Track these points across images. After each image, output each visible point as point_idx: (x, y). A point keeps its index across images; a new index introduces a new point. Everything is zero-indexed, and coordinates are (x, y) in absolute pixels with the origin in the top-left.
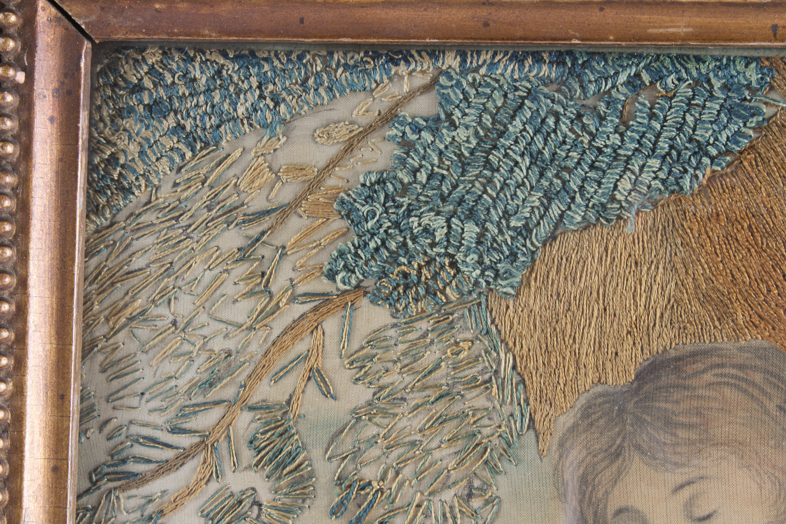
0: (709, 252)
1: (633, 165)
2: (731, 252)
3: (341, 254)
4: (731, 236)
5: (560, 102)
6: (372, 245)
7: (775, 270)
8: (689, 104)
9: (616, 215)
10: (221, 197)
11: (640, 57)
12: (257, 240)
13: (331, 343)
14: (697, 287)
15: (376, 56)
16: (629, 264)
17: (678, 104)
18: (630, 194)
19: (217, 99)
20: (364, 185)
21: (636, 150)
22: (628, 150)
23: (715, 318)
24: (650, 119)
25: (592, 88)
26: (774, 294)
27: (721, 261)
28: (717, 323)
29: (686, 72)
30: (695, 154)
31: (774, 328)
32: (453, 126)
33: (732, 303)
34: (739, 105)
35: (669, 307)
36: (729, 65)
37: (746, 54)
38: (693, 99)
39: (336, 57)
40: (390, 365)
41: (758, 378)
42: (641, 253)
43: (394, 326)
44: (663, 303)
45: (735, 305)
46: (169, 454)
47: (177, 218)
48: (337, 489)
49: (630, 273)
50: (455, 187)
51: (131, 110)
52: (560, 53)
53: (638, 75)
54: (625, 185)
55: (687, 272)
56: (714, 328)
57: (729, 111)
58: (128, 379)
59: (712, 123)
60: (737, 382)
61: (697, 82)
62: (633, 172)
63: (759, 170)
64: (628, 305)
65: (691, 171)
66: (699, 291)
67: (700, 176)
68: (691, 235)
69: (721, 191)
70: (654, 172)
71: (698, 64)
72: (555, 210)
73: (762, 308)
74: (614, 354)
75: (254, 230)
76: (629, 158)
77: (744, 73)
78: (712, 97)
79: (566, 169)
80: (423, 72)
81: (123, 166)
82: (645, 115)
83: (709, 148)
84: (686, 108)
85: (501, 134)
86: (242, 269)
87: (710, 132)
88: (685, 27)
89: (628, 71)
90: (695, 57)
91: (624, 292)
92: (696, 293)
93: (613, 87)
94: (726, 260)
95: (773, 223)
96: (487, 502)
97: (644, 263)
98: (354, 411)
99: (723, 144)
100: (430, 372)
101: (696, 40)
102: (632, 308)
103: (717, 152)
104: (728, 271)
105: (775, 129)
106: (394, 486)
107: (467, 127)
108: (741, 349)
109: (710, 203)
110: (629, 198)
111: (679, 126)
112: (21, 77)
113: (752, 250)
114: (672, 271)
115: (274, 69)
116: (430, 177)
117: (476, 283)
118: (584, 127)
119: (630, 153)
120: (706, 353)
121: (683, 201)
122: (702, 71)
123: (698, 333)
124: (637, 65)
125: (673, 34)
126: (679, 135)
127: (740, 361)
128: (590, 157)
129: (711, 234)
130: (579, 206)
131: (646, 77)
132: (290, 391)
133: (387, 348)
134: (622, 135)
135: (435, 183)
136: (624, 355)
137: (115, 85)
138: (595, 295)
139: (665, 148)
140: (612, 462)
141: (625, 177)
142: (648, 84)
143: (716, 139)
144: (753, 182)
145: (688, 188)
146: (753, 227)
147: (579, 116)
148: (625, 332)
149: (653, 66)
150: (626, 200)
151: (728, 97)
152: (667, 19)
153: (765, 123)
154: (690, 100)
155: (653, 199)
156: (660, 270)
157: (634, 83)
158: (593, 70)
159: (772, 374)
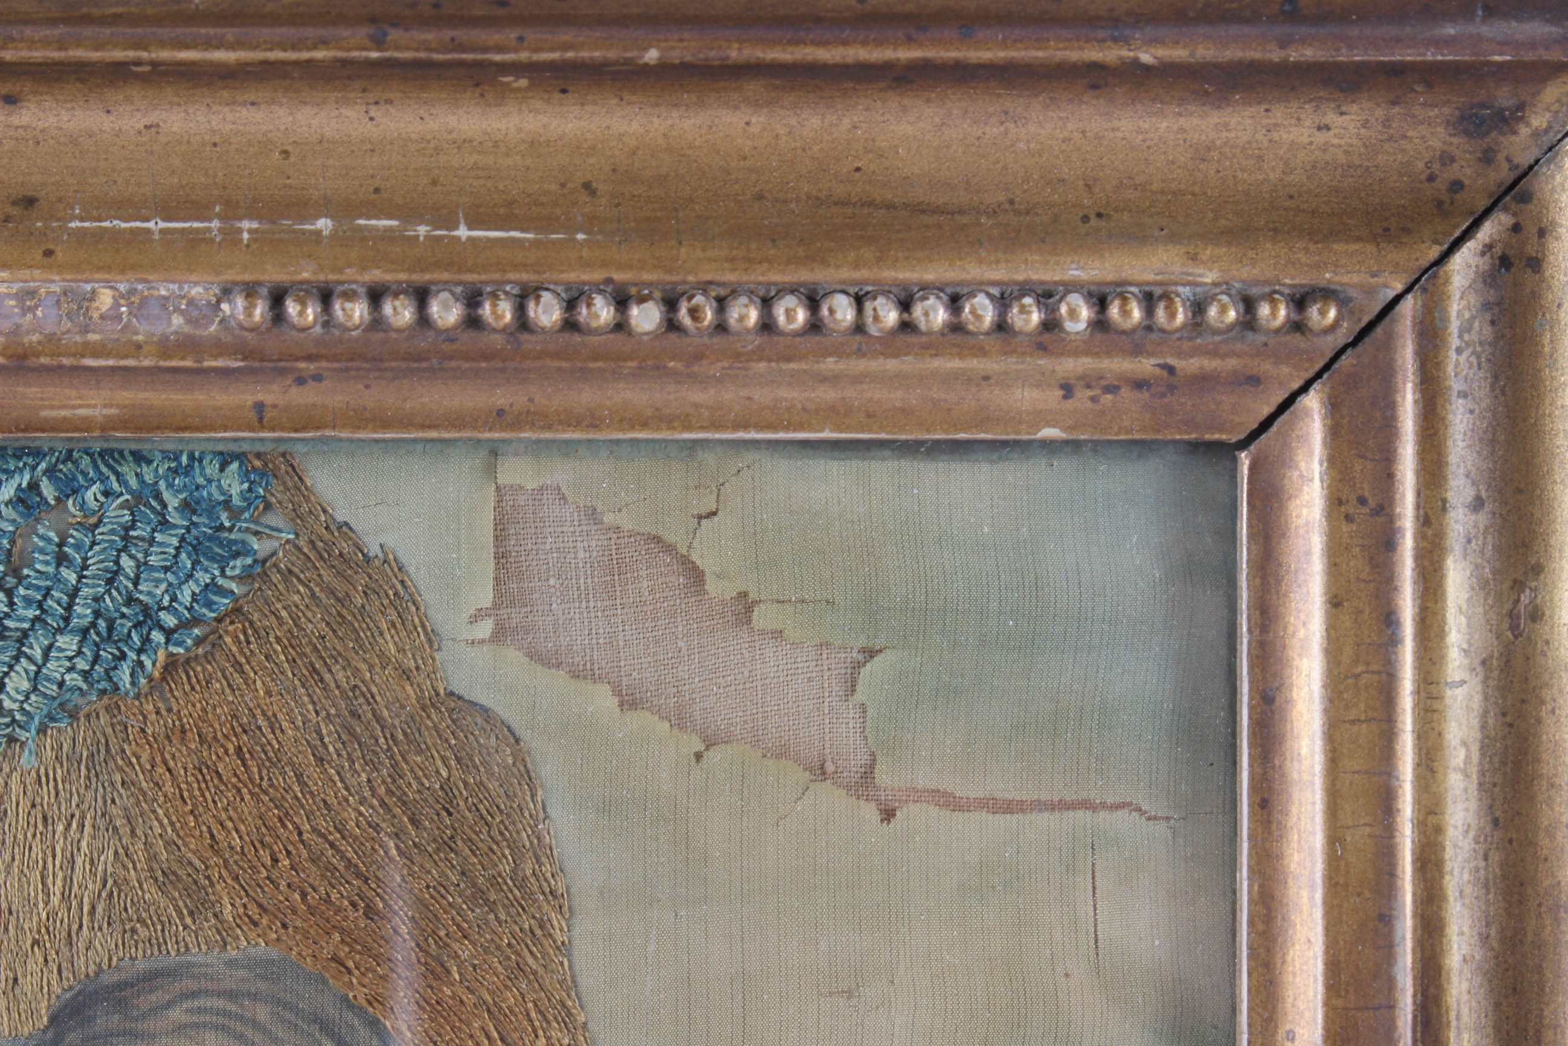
0: (170, 795)
1: (31, 648)
2: (207, 794)
4: (208, 767)
7: (284, 826)
8: (126, 538)
9: (4, 736)
11: (38, 454)
14: (152, 857)
16: (32, 822)
17: (106, 537)
18: (27, 698)
21: (36, 620)
22: (21, 620)
23: (185, 912)
24: (59, 565)
26: (284, 866)
27: (192, 812)
28: (188, 921)
29: (118, 480)
30: (138, 625)
31: (285, 926)
33: (212, 884)
34: (210, 538)
35: (104, 894)
36: (192, 467)
37: (220, 447)
38: (133, 527)
41: (262, 1013)
42: (53, 800)
44: (93, 887)
45: (218, 887)
49: (34, 836)
53: (34, 486)
54: (19, 682)
55: (133, 832)
56: (184, 929)
57: (194, 547)
59: (166, 569)
60: (226, 1022)
61: (138, 497)
62: (30, 659)
63: (251, 651)
64: (32, 894)
65: (132, 655)
66: (155, 866)
67: (148, 664)
68: (137, 767)
69: (187, 688)
70: (70, 659)
71: (140, 466)
73: (263, 892)
74: (11, 982)
76: (25, 634)
77: (219, 480)
78: (164, 523)
82: (48, 558)
83: (162, 615)
84: (120, 544)
87: (163, 586)
88: (105, 406)
89: (17, 478)
90: (133, 453)
91: (26, 870)
92: (151, 870)
94: (201, 809)
95: (279, 742)
97: (59, 819)
99: (186, 608)
101: (126, 429)
102: (40, 899)
103: (176, 622)
104: (204, 828)
105: (276, 578)
108: (231, 964)
109: (169, 710)
110: (25, 706)
111: (109, 576)
113: (245, 791)
114: (107, 830)
119: (26, 625)
120: (171, 973)
121: (123, 708)
122: (147, 478)
123: (157, 939)
124: (34, 468)
125: (85, 419)
126: (108, 592)
127: (229, 984)
129: (172, 764)
131: (48, 491)
134: (10, 593)
136: (27, 984)
139: (86, 616)
141: (17, 668)
142: (53, 502)
143: (174, 599)
144: (242, 672)
145: (128, 686)
146: (245, 750)
148: (29, 942)
149: (61, 471)
150: (22, 709)
151: (193, 523)
152: (74, 393)
153: (258, 569)
154: (127, 529)
155: (70, 706)
156: (88, 829)
157: (27, 501)
159: (285, 1005)
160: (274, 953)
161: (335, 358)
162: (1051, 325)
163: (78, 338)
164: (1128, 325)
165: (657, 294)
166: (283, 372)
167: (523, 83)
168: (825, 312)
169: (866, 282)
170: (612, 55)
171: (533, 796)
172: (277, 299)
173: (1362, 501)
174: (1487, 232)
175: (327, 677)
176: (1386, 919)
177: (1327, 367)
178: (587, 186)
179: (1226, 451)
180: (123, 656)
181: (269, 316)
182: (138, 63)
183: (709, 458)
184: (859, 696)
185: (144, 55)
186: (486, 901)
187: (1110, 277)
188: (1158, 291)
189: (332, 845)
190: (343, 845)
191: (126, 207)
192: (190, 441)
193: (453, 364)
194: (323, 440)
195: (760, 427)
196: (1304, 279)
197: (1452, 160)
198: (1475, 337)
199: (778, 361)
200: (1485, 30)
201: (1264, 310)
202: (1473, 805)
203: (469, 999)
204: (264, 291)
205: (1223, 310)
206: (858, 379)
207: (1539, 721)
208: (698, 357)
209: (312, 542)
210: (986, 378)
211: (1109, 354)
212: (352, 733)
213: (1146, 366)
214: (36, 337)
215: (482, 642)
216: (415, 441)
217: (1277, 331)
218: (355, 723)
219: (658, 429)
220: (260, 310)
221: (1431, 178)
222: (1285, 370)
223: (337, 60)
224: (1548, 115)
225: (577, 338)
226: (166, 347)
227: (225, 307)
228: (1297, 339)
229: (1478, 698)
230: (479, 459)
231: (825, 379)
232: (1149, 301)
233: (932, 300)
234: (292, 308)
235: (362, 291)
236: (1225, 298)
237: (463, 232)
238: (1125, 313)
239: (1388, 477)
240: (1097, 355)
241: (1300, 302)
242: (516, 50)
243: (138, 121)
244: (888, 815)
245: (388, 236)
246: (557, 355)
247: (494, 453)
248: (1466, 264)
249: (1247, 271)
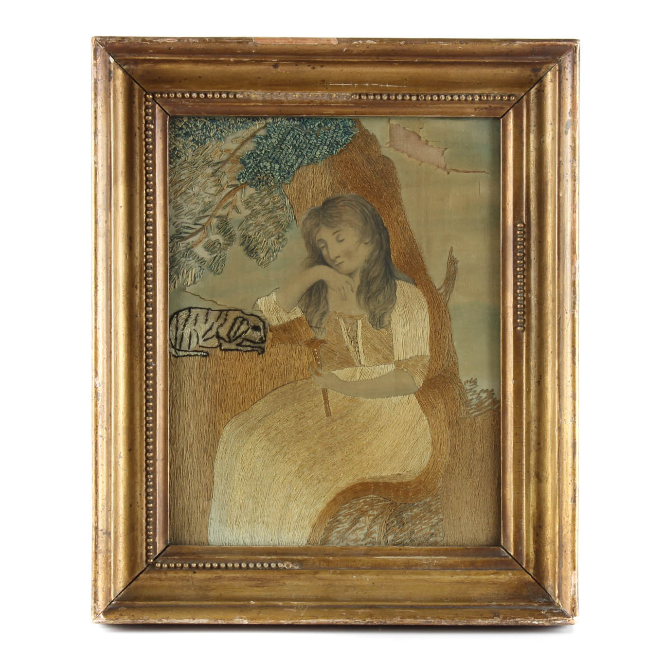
0: (341, 170)
1: (320, 148)
2: (346, 170)
3: (241, 174)
4: (346, 166)
5: (300, 131)
6: (250, 171)
7: (358, 175)
9: (316, 161)
10: (207, 158)
11: (321, 119)
12: (217, 170)
13: (239, 199)
14: (338, 180)
15: (249, 119)
16: (320, 174)
17: (331, 131)
18: (319, 155)
19: (204, 131)
20: (247, 154)
21: (321, 144)
22: (318, 144)
23: (343, 188)
25: (309, 127)
26: (358, 181)
27: (344, 173)
29: (333, 123)
30: (336, 144)
31: (358, 190)
32: (271, 138)
33: (347, 184)
34: (347, 131)
36: (344, 121)
37: (349, 118)
38: (335, 130)
39: (238, 119)
40: (255, 204)
41: (354, 203)
42: (323, 171)
43: (256, 193)
44: (329, 184)
46: (193, 231)
47: (194, 165)
48: (242, 239)
49: (320, 177)
50: (272, 154)
51: (180, 135)
52: (300, 118)
54: (318, 153)
55: (335, 176)
56: (342, 190)
57: (345, 133)
58: (181, 210)
59: (340, 136)
60: (349, 205)
61: (336, 126)
62: (320, 150)
63: (353, 149)
64: (320, 185)
67: (338, 150)
68: (336, 166)
69: (343, 154)
70: (326, 150)
72: (300, 160)
73: (355, 185)
74: (316, 198)
75: (216, 168)
77: (348, 123)
78: (340, 129)
79: (302, 149)
80: (262, 123)
81: (178, 151)
82: (323, 134)
83: (340, 143)
84: (333, 132)
85: (285, 140)
86: (212, 179)
87: (340, 139)
88: (332, 111)
89: (318, 123)
90: (335, 119)
91: (319, 182)
93: (314, 127)
95: (357, 162)
96: (283, 240)
97: (324, 174)
98: (246, 217)
100: (267, 205)
101: (336, 115)
103: (342, 144)
104: (346, 175)
106: (258, 237)
107: (275, 138)
108: (350, 196)
109: (340, 158)
110: (319, 157)
111: (332, 137)
112: (152, 127)
113: (352, 170)
114: (331, 176)
115: (220, 123)
116: (265, 152)
117: (279, 181)
118: (307, 138)
120: (340, 197)
121: (333, 157)
122: (337, 122)
124: (320, 121)
125: (329, 113)
126: (332, 139)
127: (349, 199)
128: (309, 146)
129: (341, 166)
130: (306, 159)
131: (323, 124)
132: (228, 212)
133: (254, 199)
134: (317, 140)
135: (267, 154)
136: (319, 199)
137: (174, 128)
138: (311, 183)
139: (328, 143)
140: (317, 227)
141: (318, 151)
142: (323, 126)
143: (342, 141)
144: (351, 152)
145: (335, 154)
146: (352, 163)
147: (305, 135)
148: (319, 192)
149: (325, 121)
151: (344, 129)
152: (329, 109)
153: (354, 136)
155: (326, 157)
156: (328, 175)
157: (320, 126)
158: (309, 123)
159: (358, 202)
160: (356, 194)
161: (368, 104)
162: (473, 99)
163: (330, 101)
164: (484, 100)
165: (416, 95)
166: (360, 106)
167: (397, 64)
168: (440, 97)
169: (446, 93)
170: (411, 60)
171: (395, 170)
172: (360, 95)
173: (518, 125)
174: (536, 86)
175: (364, 152)
177: (513, 106)
178: (405, 79)
179: (499, 119)
180: (334, 149)
182: (343, 61)
183: (422, 120)
184: (444, 155)
186: (388, 186)
187: (482, 93)
188: (489, 95)
189: (365, 178)
190: (367, 178)
191: (338, 82)
192: (344, 117)
193: (386, 105)
194: (365, 117)
195: (430, 115)
196: (510, 93)
197: (531, 76)
198: (534, 101)
199: (433, 105)
200: (534, 57)
201: (504, 97)
202: (534, 169)
203: (385, 201)
204: (358, 94)
205: (498, 97)
206: (445, 107)
207: (544, 157)
208: (421, 104)
209: (362, 132)
210: (463, 107)
211: (481, 104)
212: (368, 161)
213: (487, 106)
214: (324, 101)
215: (388, 147)
216: (378, 117)
217: (506, 101)
218: (368, 159)
219: (415, 115)
220: (358, 97)
221: (528, 78)
222: (507, 106)
224: (545, 70)
225: (404, 101)
226: (343, 102)
227: (352, 96)
228: (509, 102)
229: (535, 154)
230: (387, 120)
231: (440, 107)
232: (487, 96)
233: (456, 96)
234: (362, 97)
235: (373, 94)
237: (387, 86)
238: (484, 98)
239: (522, 122)
241: (509, 96)
242: (397, 60)
243: (340, 70)
244: (448, 173)
245: (376, 86)
246: (401, 104)
247: (390, 119)
248: (533, 91)
249: (502, 92)
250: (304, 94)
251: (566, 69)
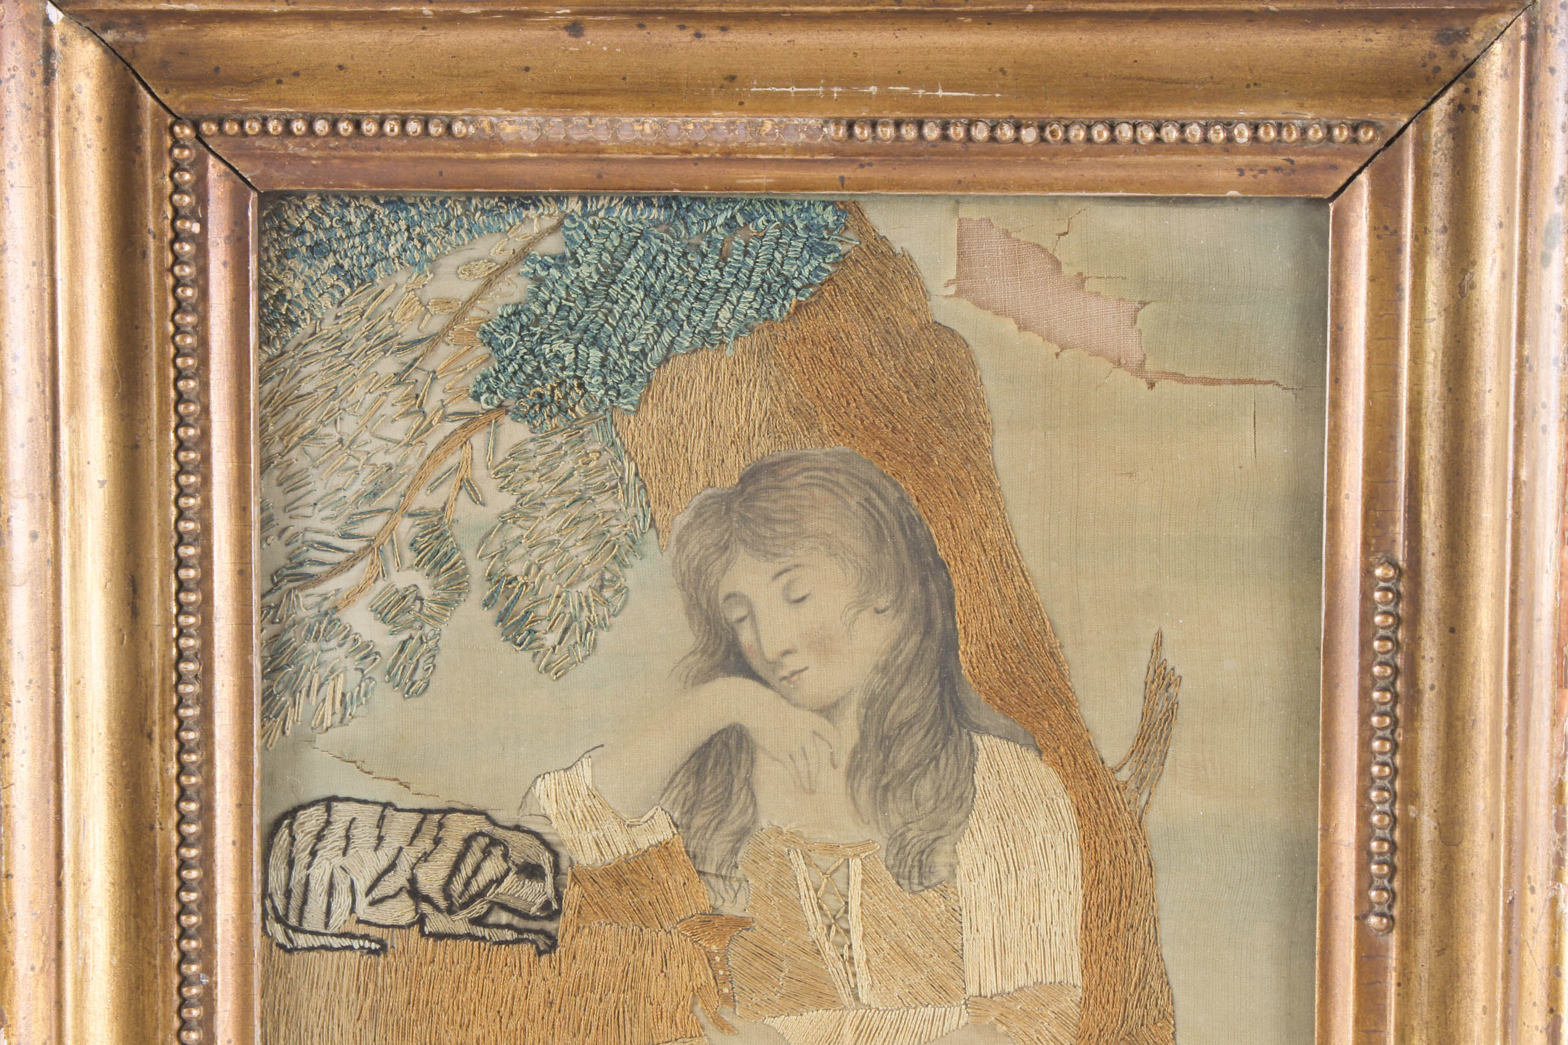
0: (798, 371)
1: (732, 297)
2: (816, 370)
3: (485, 378)
4: (816, 357)
5: (667, 242)
6: (510, 369)
7: (853, 387)
8: (777, 243)
9: (718, 340)
10: (377, 328)
11: (735, 201)
12: (411, 366)
13: (479, 457)
14: (789, 402)
15: (509, 200)
16: (731, 383)
17: (768, 243)
18: (729, 322)
19: (371, 241)
20: (502, 316)
21: (734, 283)
22: (727, 283)
23: (805, 428)
24: (745, 256)
25: (695, 228)
26: (853, 407)
27: (808, 379)
28: (806, 433)
29: (774, 215)
30: (783, 286)
31: (853, 436)
32: (578, 263)
33: (817, 415)
34: (818, 244)
35: (765, 419)
36: (810, 208)
37: (823, 199)
38: (781, 238)
39: (474, 202)
40: (530, 474)
41: (842, 479)
42: (741, 372)
43: (533, 440)
44: (760, 415)
45: (821, 416)
46: (340, 557)
47: (339, 348)
48: (488, 584)
49: (732, 390)
50: (580, 317)
51: (295, 251)
52: (667, 198)
53: (733, 217)
54: (725, 314)
55: (780, 389)
56: (804, 437)
57: (810, 248)
58: (302, 491)
59: (797, 259)
60: (824, 483)
61: (783, 223)
62: (731, 302)
63: (838, 300)
64: (731, 418)
65: (780, 301)
66: (790, 405)
67: (787, 305)
68: (782, 357)
69: (806, 318)
70: (750, 302)
71: (784, 207)
72: (666, 338)
73: (843, 419)
74: (720, 461)
75: (408, 357)
76: (728, 290)
77: (823, 215)
78: (796, 236)
79: (674, 300)
80: (550, 215)
81: (290, 302)
82: (740, 253)
83: (795, 281)
84: (774, 246)
85: (619, 270)
86: (399, 392)
87: (795, 267)
88: (768, 178)
89: (725, 214)
90: (781, 201)
91: (728, 407)
92: (788, 407)
93: (713, 227)
94: (812, 378)
95: (851, 345)
96: (617, 592)
97: (744, 382)
98: (501, 516)
99: (806, 278)
100: (565, 480)
101: (777, 189)
102: (735, 421)
103: (801, 285)
104: (814, 387)
105: (850, 264)
106: (537, 580)
107: (589, 265)
108: (827, 454)
109: (798, 329)
110: (728, 325)
111: (769, 262)
112: (196, 228)
113: (834, 369)
114: (767, 388)
115: (420, 213)
116: (559, 308)
117: (602, 402)
118: (689, 264)
119: (729, 286)
120: (798, 459)
121: (775, 327)
122: (788, 213)
123: (791, 442)
124: (733, 208)
125: (758, 184)
126: (769, 270)
127: (827, 465)
128: (695, 290)
129: (799, 355)
130: (687, 333)
131: (740, 219)
132: (444, 499)
133: (527, 460)
134: (721, 270)
135: (564, 313)
136: (729, 463)
137: (280, 229)
138: (703, 409)
139: (758, 281)
140: (722, 554)
141: (725, 307)
142: (742, 225)
143: (800, 273)
144: (833, 310)
145: (778, 316)
146: (834, 349)
147: (685, 254)
148: (730, 442)
149: (746, 210)
150: (727, 327)
151: (810, 236)
152: (752, 172)
153: (841, 259)
154: (778, 239)
155: (750, 326)
156: (758, 387)
157: (730, 225)
158: (695, 213)
159: (853, 475)
160: (848, 450)
161: (879, 155)
162: (1230, 139)
163: (755, 145)
164: (1268, 139)
165: (1036, 124)
166: (853, 161)
167: (969, 20)
168: (1117, 133)
169: (1138, 118)
170: (1010, 7)
171: (975, 374)
172: (850, 126)
173: (1386, 228)
174: (1451, 93)
175: (875, 313)
176: (1393, 437)
177: (1370, 161)
178: (1002, 70)
179: (1322, 203)
180: (775, 302)
181: (846, 134)
182: (784, 12)
183: (1065, 205)
184: (1138, 325)
185: (787, 9)
186: (951, 425)
187: (1260, 116)
188: (1284, 122)
189: (876, 396)
190: (881, 397)
191: (778, 81)
192: (809, 195)
193: (936, 158)
194: (873, 195)
195: (1088, 190)
196: (1357, 117)
197: (1435, 56)
198: (1444, 146)
199: (1095, 156)
201: (1336, 132)
202: (1438, 381)
203: (943, 474)
204: (844, 122)
205: (1316, 132)
206: (1136, 166)
207: (1473, 339)
208: (1056, 155)
209: (868, 246)
210: (1200, 166)
211: (1260, 154)
212: (887, 342)
213: (1279, 160)
214: (735, 144)
215: (951, 296)
216: (918, 196)
217: (1344, 142)
218: (887, 336)
219: (1037, 191)
220: (842, 131)
221: (1424, 65)
222: (1349, 162)
223: (878, 11)
224: (1482, 34)
225: (996, 145)
226: (797, 149)
227: (825, 129)
228: (1355, 146)
229: (1442, 327)
230: (950, 205)
231: (1119, 166)
232: (1279, 127)
233: (1170, 127)
234: (857, 130)
235: (891, 122)
236: (1317, 126)
237: (940, 93)
238: (1267, 133)
239: (1398, 216)
240: (1254, 154)
241: (1355, 128)
242: (964, 5)
243: (785, 39)
244: (1152, 385)
245: (904, 95)
246: (986, 154)
247: (958, 202)
248: (1441, 108)
249: (1329, 113)
250: (670, 120)
251: (1549, 34)
